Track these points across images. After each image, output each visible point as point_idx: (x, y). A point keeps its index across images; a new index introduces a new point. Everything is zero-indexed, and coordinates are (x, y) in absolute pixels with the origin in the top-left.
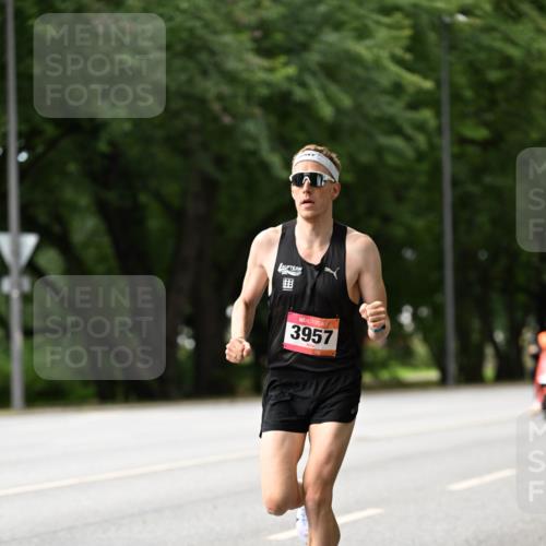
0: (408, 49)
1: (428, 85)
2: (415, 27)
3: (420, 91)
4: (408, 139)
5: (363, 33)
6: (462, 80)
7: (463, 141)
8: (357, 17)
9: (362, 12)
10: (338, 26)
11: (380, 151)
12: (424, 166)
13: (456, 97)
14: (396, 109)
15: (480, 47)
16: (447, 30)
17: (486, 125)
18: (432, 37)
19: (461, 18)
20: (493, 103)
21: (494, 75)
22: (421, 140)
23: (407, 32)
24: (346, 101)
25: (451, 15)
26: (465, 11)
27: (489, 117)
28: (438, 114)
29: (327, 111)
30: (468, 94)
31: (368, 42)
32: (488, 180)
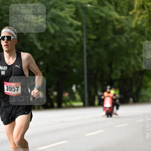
0: (75, 14)
1: (80, 24)
2: (76, 8)
3: (78, 26)
4: (74, 39)
5: (62, 10)
6: (89, 22)
7: (89, 39)
8: (61, 5)
9: (62, 3)
10: (55, 8)
11: (67, 42)
12: (79, 46)
13: (87, 27)
14: (71, 30)
15: (94, 13)
16: (85, 8)
17: (96, 35)
18: (81, 10)
19: (89, 5)
20: (97, 29)
21: (98, 21)
22: (78, 39)
23: (74, 9)
24: (58, 28)
25: (86, 4)
26: (90, 3)
27: (96, 32)
28: (83, 32)
29: (52, 31)
30: (91, 26)
31: (64, 12)
32: (96, 50)
